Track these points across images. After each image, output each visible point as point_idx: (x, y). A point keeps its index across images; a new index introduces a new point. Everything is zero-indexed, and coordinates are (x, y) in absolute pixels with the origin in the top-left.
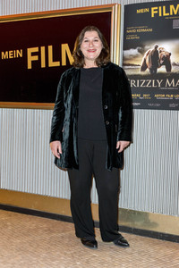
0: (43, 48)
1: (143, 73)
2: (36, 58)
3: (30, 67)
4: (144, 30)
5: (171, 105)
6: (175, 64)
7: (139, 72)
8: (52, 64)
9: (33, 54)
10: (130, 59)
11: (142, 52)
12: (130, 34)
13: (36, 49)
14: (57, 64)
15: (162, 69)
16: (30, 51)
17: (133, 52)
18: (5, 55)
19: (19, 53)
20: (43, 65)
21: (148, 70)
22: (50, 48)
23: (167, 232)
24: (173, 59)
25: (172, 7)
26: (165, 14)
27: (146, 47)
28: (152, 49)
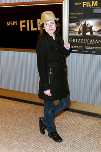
0: (28, 21)
1: (79, 35)
2: (24, 26)
3: (21, 30)
4: (79, 14)
5: (93, 52)
6: (95, 32)
7: (77, 35)
8: (33, 29)
9: (23, 24)
10: (73, 28)
11: (78, 25)
12: (72, 15)
13: (24, 21)
14: (36, 29)
15: (89, 34)
16: (21, 22)
17: (74, 24)
18: (8, 24)
19: (16, 23)
20: (28, 30)
21: (81, 34)
22: (32, 21)
23: (91, 112)
24: (94, 29)
25: (93, 2)
26: (89, 6)
27: (81, 22)
28: (83, 23)
